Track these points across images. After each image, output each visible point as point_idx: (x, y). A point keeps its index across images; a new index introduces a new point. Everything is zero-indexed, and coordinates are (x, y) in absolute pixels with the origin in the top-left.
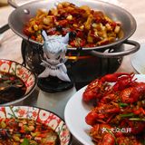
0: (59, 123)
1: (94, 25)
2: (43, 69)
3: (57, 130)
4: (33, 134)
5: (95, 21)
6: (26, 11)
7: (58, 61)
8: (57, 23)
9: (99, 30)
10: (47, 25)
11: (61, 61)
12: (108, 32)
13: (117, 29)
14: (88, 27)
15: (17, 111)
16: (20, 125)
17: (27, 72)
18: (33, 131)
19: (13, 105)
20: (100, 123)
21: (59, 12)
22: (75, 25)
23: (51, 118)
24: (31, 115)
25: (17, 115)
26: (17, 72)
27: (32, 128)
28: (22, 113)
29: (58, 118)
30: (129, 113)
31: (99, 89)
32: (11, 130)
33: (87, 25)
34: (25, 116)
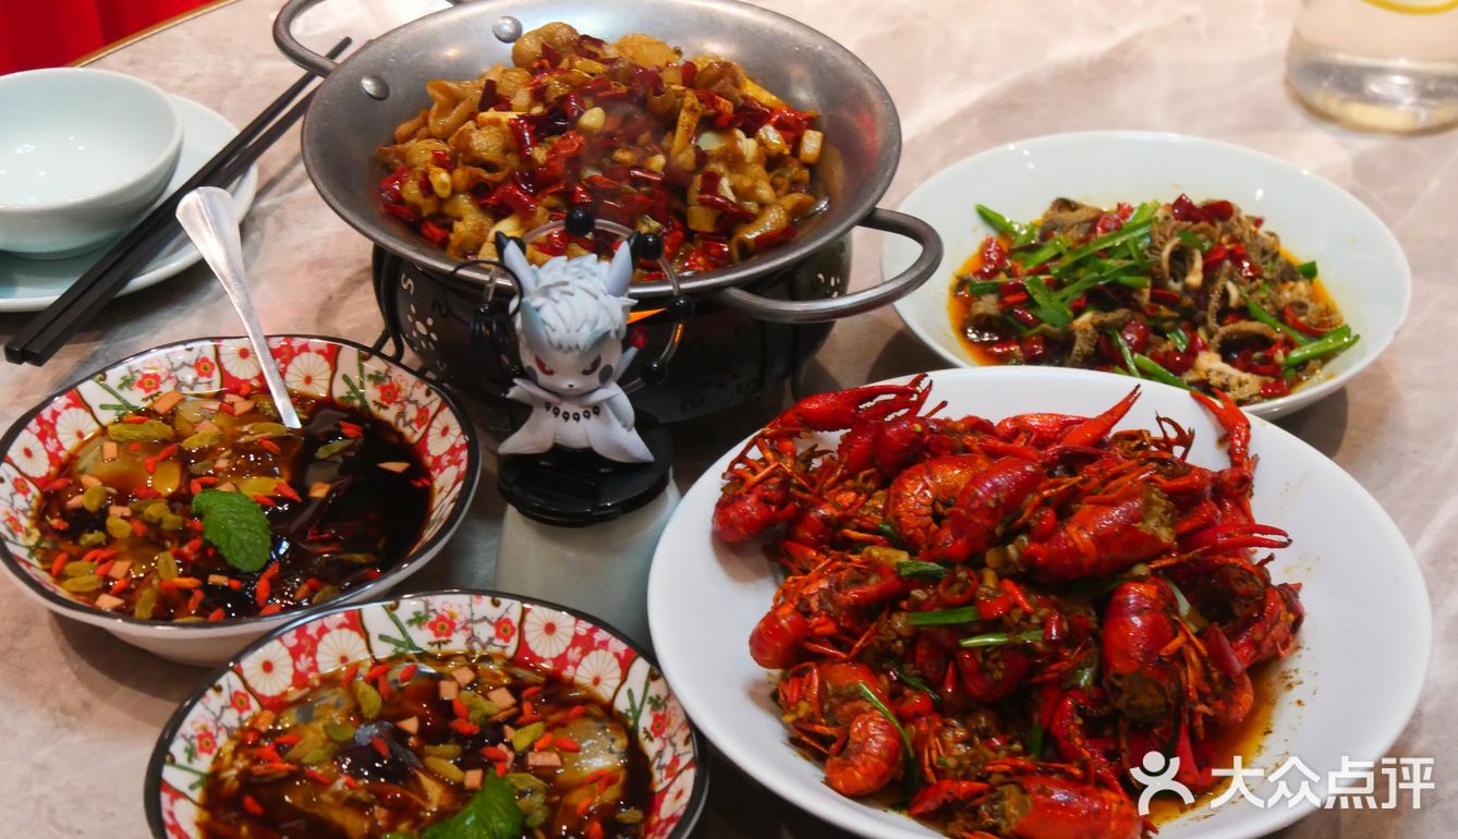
0: (625, 666)
1: (710, 142)
2: (518, 414)
3: (622, 704)
4: (520, 738)
5: (710, 123)
6: (368, 85)
7: (594, 379)
8: (540, 154)
9: (734, 161)
10: (490, 166)
11: (605, 377)
12: (772, 162)
13: (812, 142)
14: (686, 158)
15: (418, 620)
16: (448, 691)
17: (419, 393)
18: (515, 721)
19: (395, 593)
20: (820, 658)
21: (539, 94)
22: (623, 155)
23: (585, 644)
24: (485, 632)
25: (423, 638)
26: (372, 393)
27: (502, 699)
28: (444, 626)
29: (621, 647)
30: (949, 606)
31: (787, 478)
32: (411, 725)
33: (681, 148)
34: (458, 643)
